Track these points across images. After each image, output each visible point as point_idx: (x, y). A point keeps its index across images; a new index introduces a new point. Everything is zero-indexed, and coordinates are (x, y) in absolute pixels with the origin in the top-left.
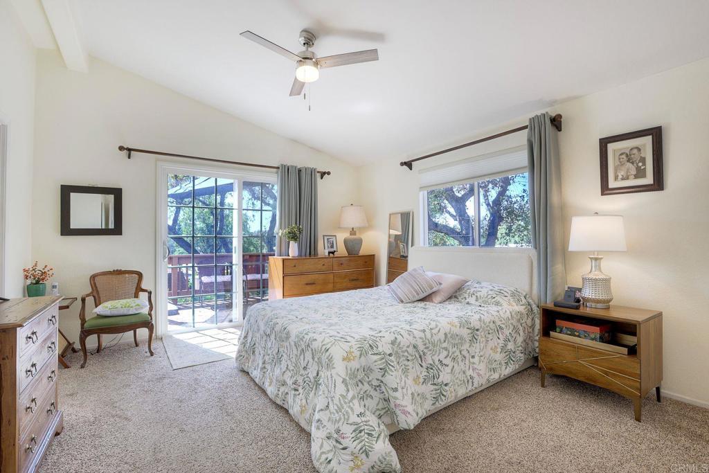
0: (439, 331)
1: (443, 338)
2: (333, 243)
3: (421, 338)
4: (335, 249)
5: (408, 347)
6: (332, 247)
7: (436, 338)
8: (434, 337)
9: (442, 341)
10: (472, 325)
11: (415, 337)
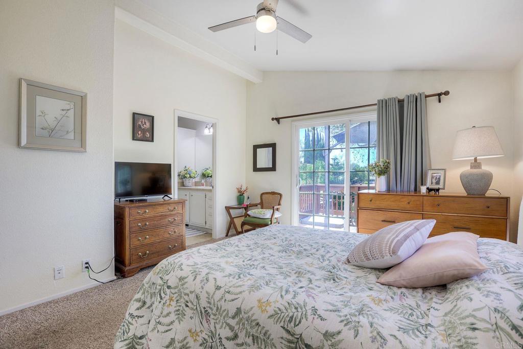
0: (233, 300)
1: (232, 312)
2: (439, 179)
3: (207, 293)
4: (441, 186)
5: (192, 292)
6: (438, 183)
7: (224, 306)
8: (222, 302)
9: (230, 315)
10: (298, 330)
11: (202, 288)
